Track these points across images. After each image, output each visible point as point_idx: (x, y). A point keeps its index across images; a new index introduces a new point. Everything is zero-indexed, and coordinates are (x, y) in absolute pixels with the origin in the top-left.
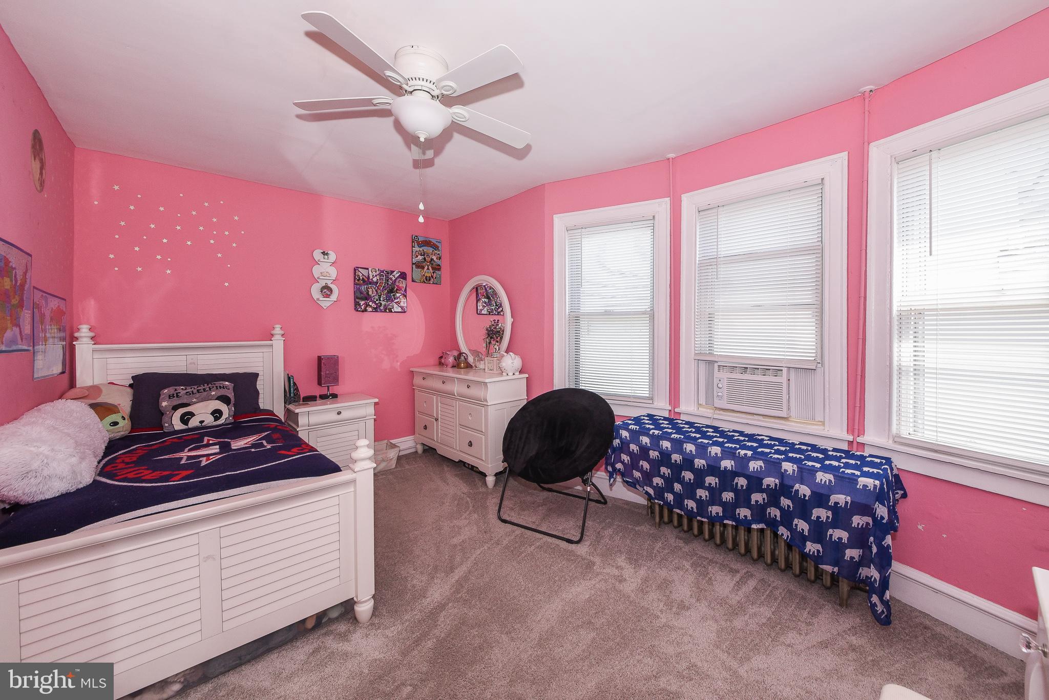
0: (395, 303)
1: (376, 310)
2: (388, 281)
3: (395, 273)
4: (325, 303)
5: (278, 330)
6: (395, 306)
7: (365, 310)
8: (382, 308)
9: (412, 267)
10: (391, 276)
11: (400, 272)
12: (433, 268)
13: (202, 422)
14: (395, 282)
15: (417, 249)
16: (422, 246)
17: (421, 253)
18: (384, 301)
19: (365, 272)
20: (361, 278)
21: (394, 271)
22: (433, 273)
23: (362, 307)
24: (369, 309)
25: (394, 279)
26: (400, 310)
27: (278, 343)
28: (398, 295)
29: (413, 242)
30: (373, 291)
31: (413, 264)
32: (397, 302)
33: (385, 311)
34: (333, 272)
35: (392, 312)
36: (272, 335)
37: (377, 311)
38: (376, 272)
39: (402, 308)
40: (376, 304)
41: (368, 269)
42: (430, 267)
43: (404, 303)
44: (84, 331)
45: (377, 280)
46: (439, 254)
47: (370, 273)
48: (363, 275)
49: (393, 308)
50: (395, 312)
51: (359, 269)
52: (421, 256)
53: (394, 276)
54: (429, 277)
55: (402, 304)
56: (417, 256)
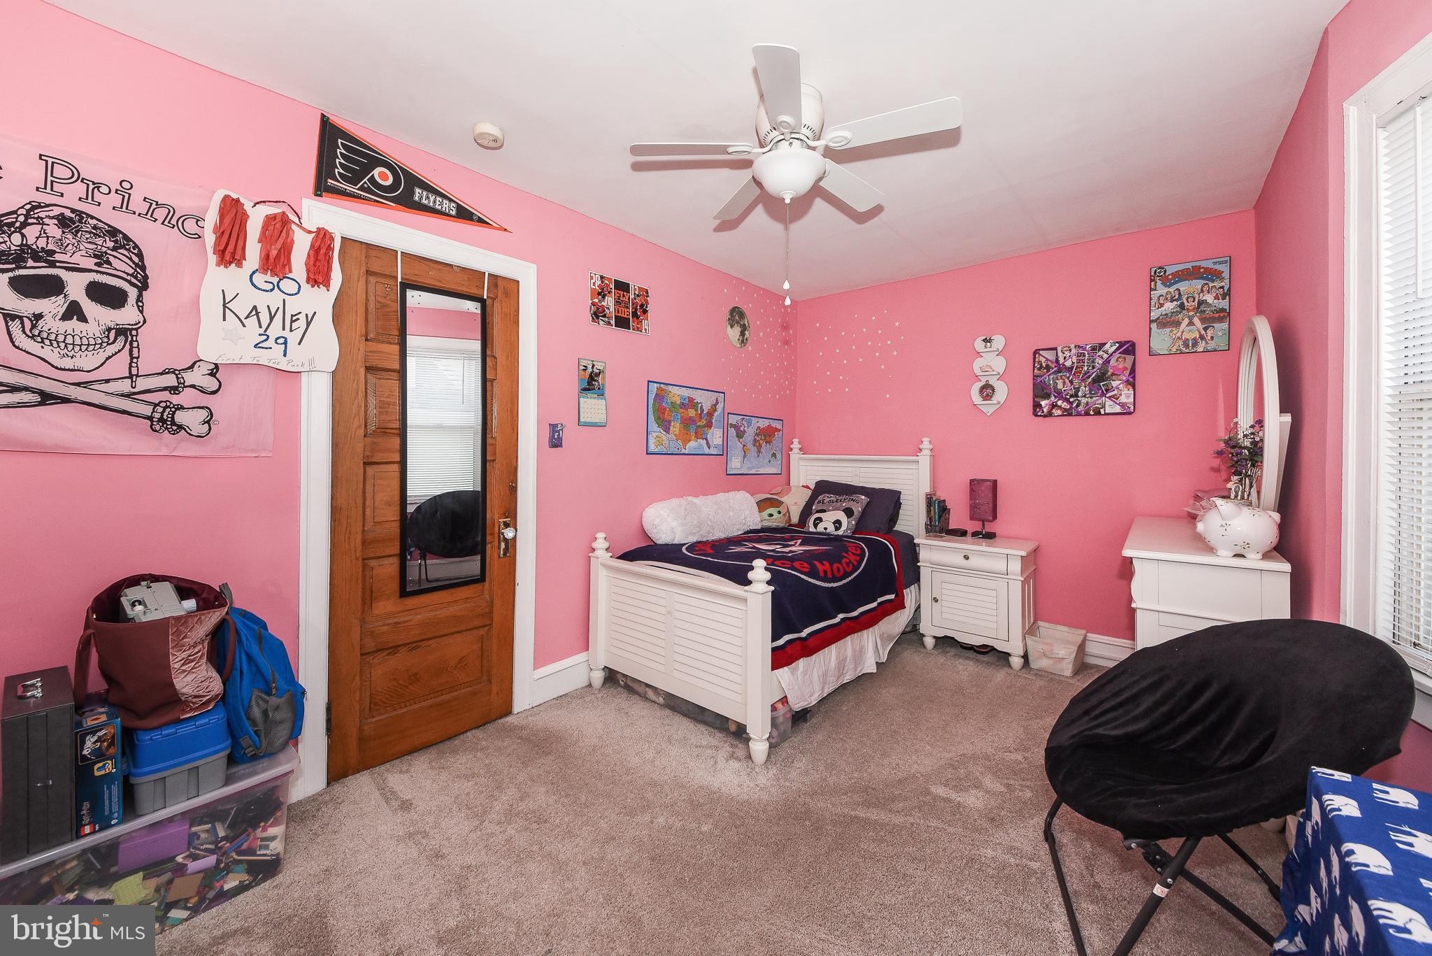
0: (1109, 398)
1: (1068, 413)
2: (1093, 362)
3: (1107, 346)
4: (988, 408)
5: (926, 445)
6: (1109, 403)
7: (1050, 414)
8: (1081, 408)
9: (1150, 328)
10: (1101, 353)
11: (1117, 342)
12: (1203, 320)
13: (826, 529)
14: (1109, 362)
15: (1162, 290)
16: (1176, 283)
17: (1172, 298)
18: (1085, 396)
19: (1050, 355)
20: (1044, 365)
21: (1105, 344)
22: (1206, 329)
23: (1045, 410)
24: (1057, 412)
25: (1105, 356)
26: (1118, 409)
27: (925, 460)
28: (1115, 384)
29: (1152, 280)
30: (1064, 383)
31: (1151, 322)
32: (1113, 396)
33: (1087, 414)
34: (999, 364)
35: (1099, 413)
36: (921, 450)
37: (1070, 415)
38: (1070, 350)
39: (1122, 405)
40: (1071, 403)
41: (1055, 349)
42: (1196, 320)
43: (1128, 397)
44: (796, 445)
45: (1073, 363)
46: (1222, 287)
47: (1060, 354)
48: (1047, 360)
49: (1104, 407)
50: (1106, 414)
51: (1041, 352)
52: (1171, 302)
53: (1106, 352)
54: (1194, 339)
55: (1123, 399)
56: (1162, 305)
